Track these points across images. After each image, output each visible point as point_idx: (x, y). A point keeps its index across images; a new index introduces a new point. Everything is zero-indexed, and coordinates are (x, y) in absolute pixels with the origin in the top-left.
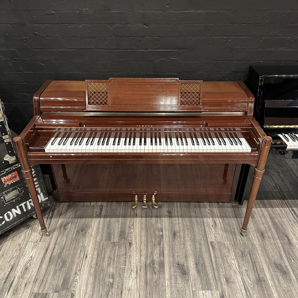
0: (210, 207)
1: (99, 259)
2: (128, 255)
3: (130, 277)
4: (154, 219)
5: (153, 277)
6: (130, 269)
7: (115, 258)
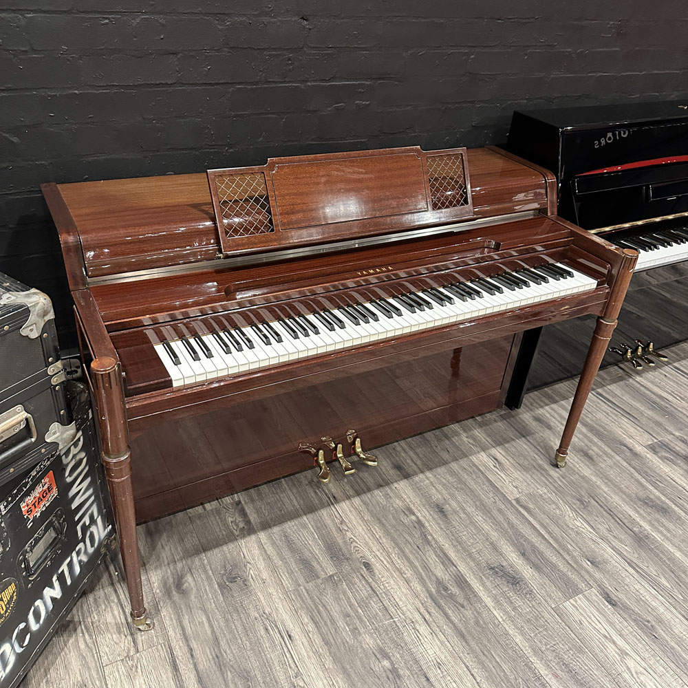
0: (465, 431)
1: (324, 630)
2: (381, 591)
3: (421, 638)
4: (378, 493)
5: (463, 616)
6: (408, 621)
7: (357, 612)
